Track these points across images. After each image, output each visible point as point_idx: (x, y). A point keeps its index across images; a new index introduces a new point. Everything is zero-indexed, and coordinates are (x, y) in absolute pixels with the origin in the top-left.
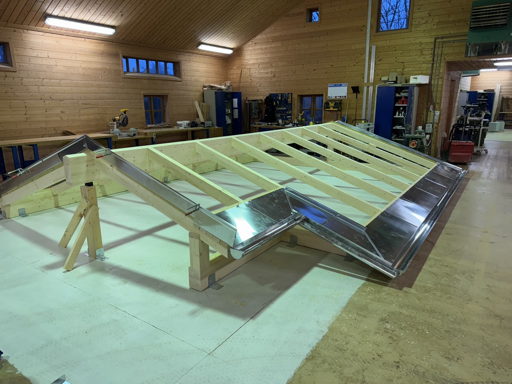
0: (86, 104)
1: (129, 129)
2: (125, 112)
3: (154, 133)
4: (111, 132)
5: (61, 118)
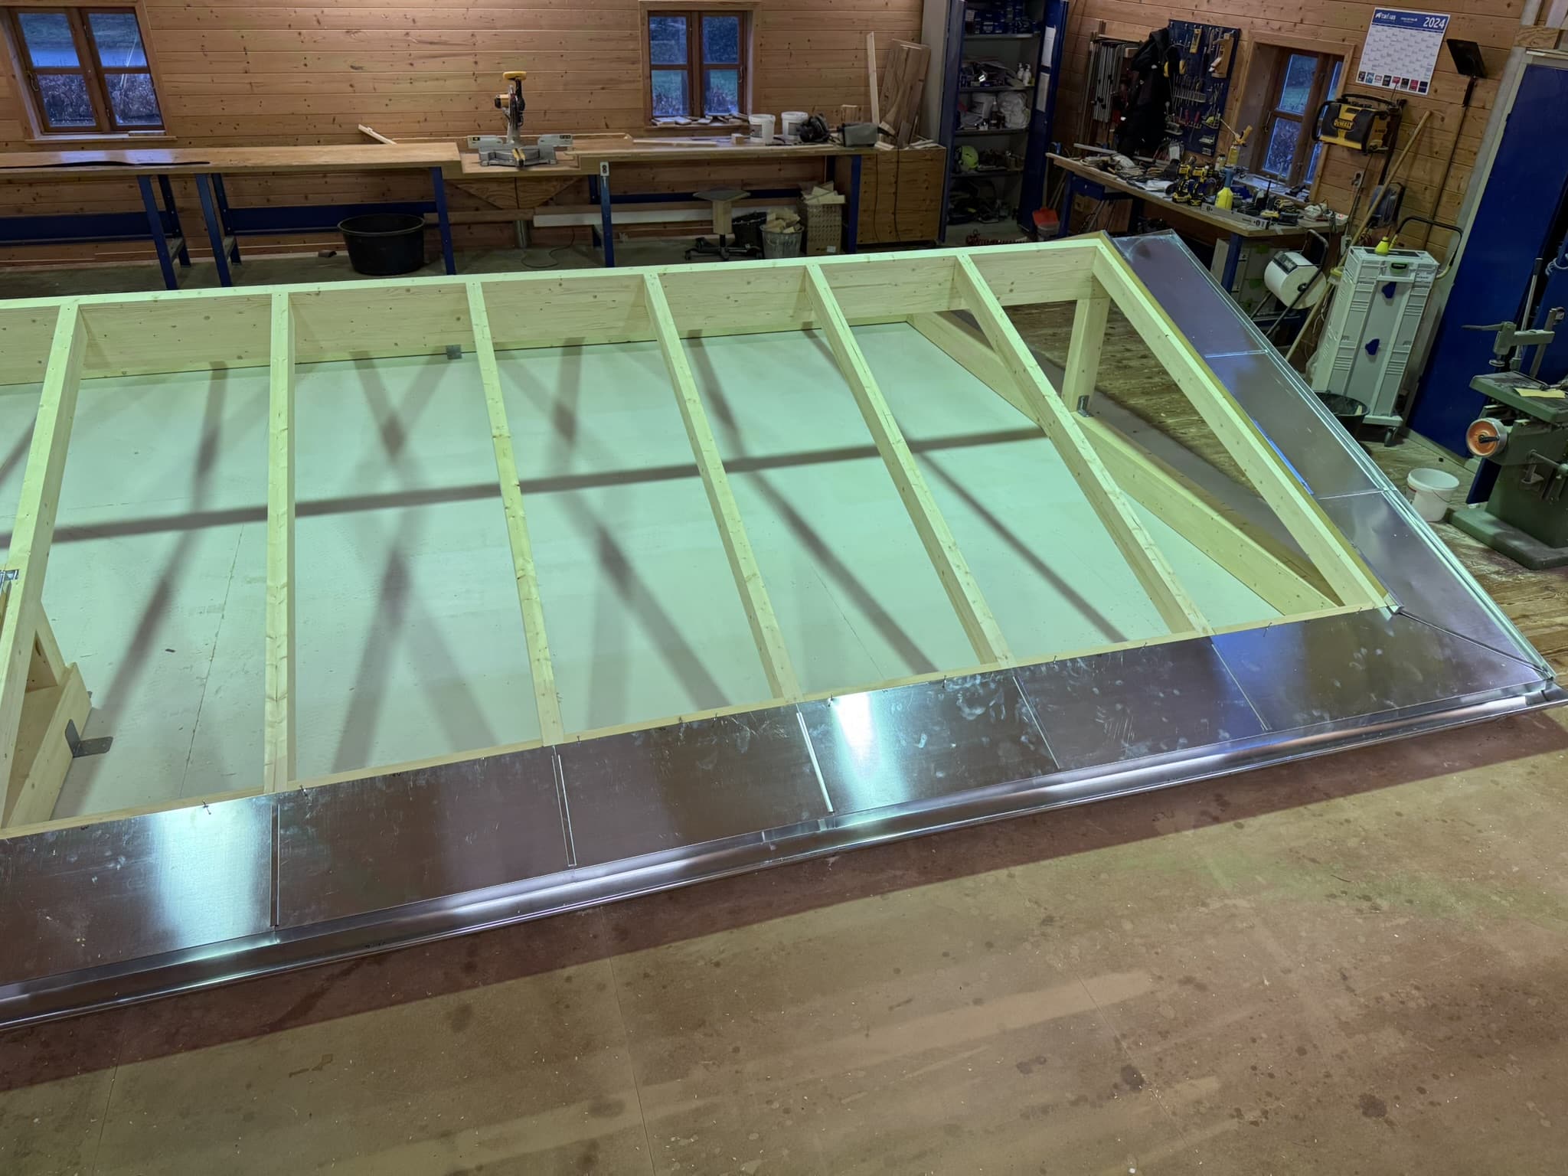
0: (431, 43)
1: (538, 138)
2: (518, 81)
3: (604, 159)
4: (471, 145)
5: (351, 86)
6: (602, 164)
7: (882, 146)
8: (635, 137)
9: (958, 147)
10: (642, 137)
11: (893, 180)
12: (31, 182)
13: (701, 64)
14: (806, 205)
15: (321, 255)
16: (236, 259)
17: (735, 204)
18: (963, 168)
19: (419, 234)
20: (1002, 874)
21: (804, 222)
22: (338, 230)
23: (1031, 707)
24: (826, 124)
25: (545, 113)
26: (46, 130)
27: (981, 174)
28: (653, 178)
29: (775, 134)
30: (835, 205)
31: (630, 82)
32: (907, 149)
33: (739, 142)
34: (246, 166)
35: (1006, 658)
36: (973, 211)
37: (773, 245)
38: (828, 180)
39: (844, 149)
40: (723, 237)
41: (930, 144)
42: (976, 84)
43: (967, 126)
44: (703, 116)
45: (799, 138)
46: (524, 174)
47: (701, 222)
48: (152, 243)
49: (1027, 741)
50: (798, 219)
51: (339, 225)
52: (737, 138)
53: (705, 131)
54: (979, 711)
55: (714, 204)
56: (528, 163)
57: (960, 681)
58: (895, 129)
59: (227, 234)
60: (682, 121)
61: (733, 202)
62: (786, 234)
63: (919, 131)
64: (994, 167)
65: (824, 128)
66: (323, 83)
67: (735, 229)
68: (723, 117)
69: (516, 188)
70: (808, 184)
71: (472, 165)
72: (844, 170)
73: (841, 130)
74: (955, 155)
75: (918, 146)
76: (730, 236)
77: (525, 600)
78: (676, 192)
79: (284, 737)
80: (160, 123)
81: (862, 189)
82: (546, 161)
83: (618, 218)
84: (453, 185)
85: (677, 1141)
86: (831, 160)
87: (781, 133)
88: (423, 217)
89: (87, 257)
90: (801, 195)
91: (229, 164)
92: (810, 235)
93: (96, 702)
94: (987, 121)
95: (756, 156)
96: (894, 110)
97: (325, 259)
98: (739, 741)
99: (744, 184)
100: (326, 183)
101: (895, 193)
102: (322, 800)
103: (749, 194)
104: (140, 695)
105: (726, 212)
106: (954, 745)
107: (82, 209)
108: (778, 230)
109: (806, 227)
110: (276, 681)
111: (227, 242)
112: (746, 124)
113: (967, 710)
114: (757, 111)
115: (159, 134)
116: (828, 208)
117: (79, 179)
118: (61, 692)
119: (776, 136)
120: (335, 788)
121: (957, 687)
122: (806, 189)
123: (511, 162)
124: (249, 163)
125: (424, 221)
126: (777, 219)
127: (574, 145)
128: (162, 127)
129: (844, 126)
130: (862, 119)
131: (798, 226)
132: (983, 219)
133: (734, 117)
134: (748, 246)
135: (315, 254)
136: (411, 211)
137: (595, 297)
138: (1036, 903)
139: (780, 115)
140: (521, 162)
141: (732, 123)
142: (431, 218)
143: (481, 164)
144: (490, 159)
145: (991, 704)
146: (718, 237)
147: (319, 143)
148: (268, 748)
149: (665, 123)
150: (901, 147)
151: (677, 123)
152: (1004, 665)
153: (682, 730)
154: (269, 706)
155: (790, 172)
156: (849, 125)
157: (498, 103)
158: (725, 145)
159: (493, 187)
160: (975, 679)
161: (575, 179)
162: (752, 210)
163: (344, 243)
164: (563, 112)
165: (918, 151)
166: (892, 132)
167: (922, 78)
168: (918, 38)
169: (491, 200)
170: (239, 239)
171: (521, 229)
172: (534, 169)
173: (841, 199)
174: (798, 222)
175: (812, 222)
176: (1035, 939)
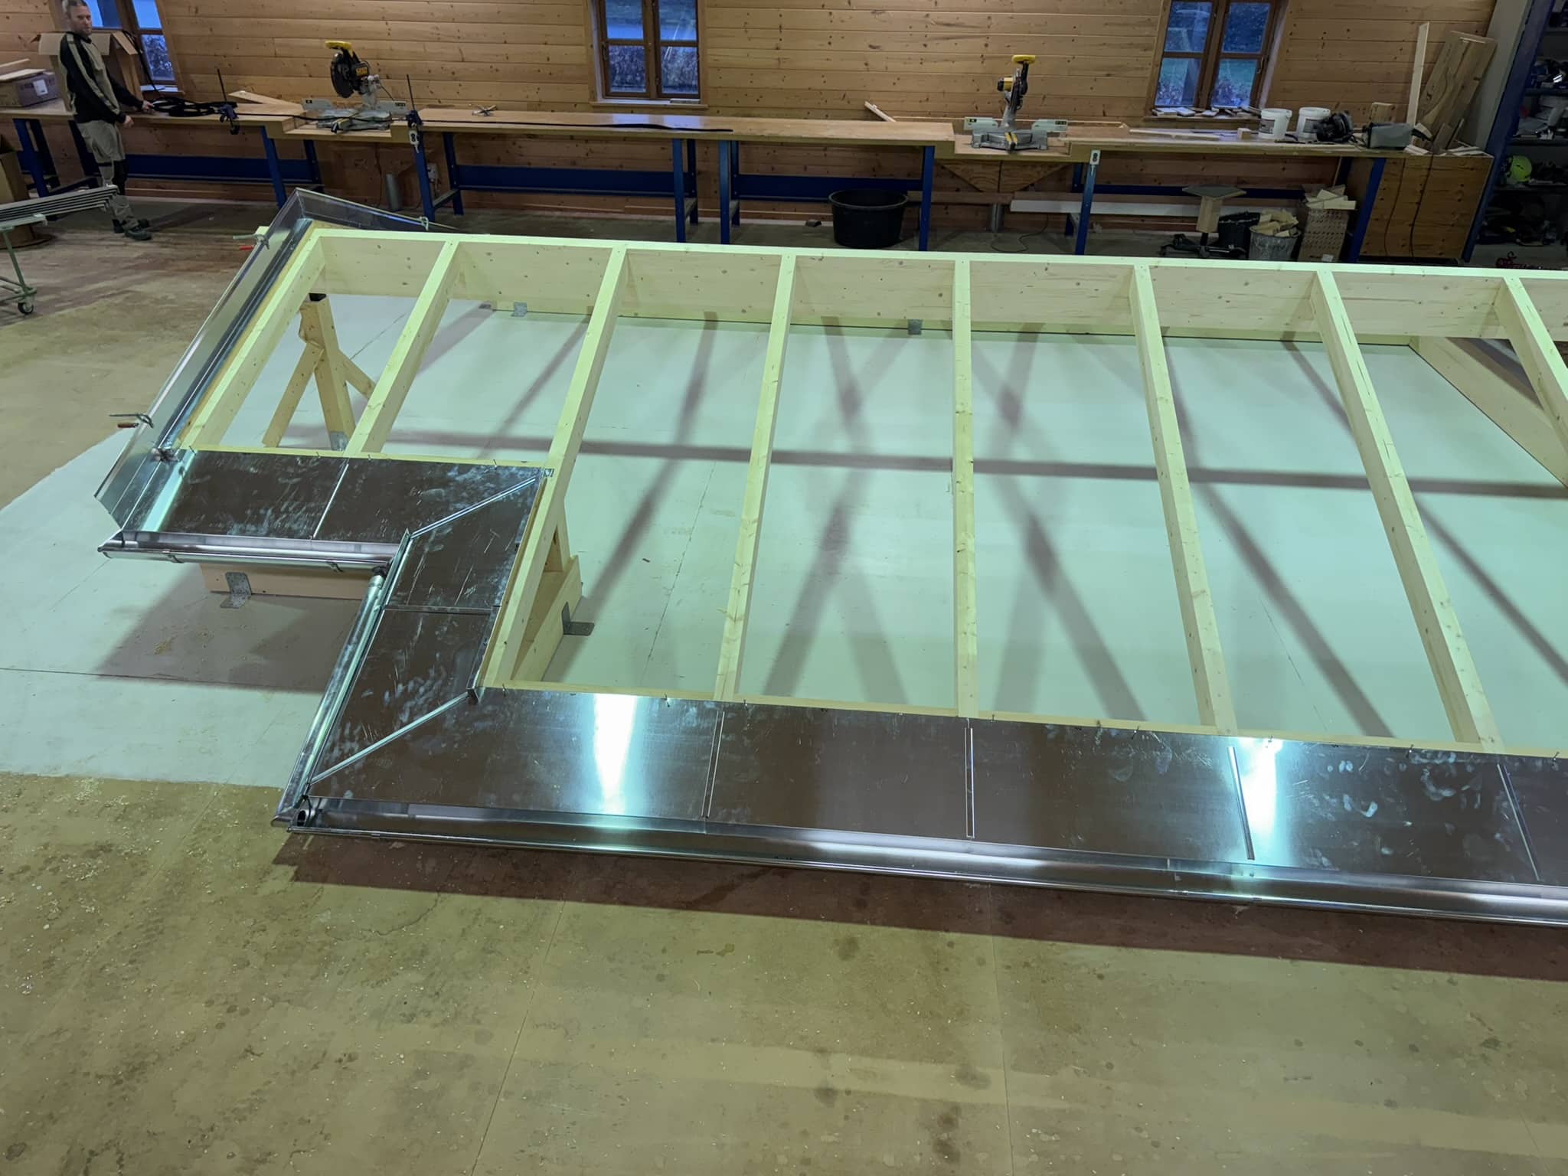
0: (948, 25)
1: (1033, 123)
2: (1025, 65)
3: (1096, 147)
4: (967, 127)
5: (866, 64)
6: (1094, 152)
7: (1412, 149)
8: (1131, 127)
9: (1507, 157)
10: (1138, 127)
11: (1419, 189)
12: (587, 139)
13: (1219, 51)
14: (1308, 209)
15: (807, 224)
16: (736, 221)
17: (1227, 202)
18: (1509, 181)
19: (901, 209)
20: (1442, 977)
21: (1301, 227)
22: (826, 202)
23: (1514, 803)
24: (1350, 123)
25: (1044, 98)
26: (607, 94)
27: (1530, 189)
28: (1142, 170)
29: (1288, 130)
30: (1342, 211)
31: (1137, 69)
32: (1444, 155)
33: (1245, 137)
34: (762, 136)
35: (1493, 741)
36: (1511, 230)
37: (1261, 248)
38: (1338, 183)
39: (1367, 150)
40: (1205, 235)
41: (1474, 151)
42: (1548, 85)
43: (1526, 133)
44: (1209, 108)
45: (1314, 136)
46: (1013, 158)
47: (1183, 218)
48: (673, 201)
49: (1502, 840)
50: (1296, 222)
51: (830, 197)
52: (1244, 132)
53: (1210, 124)
54: (1447, 793)
55: (1203, 200)
56: (1020, 147)
57: (1429, 755)
58: (1432, 132)
59: (733, 198)
60: (1186, 112)
61: (1225, 200)
62: (1279, 237)
63: (1463, 137)
64: (1550, 182)
65: (1347, 127)
66: (842, 60)
67: (1221, 228)
68: (1231, 110)
69: (1000, 172)
70: (1315, 186)
71: (964, 147)
72: (1361, 175)
73: (1368, 130)
74: (1503, 166)
75: (1459, 152)
76: (1214, 235)
77: (958, 573)
78: (1162, 185)
79: (737, 654)
80: (696, 93)
81: (1378, 196)
82: (1038, 146)
83: (1097, 208)
84: (941, 165)
85: (1037, 1134)
86: (1348, 161)
87: (1295, 130)
88: (906, 194)
89: (616, 208)
90: (1305, 197)
91: (749, 133)
92: (1305, 240)
93: (586, 591)
94: (1553, 129)
95: (1262, 153)
96: (1434, 112)
97: (812, 229)
98: (1159, 760)
99: (1240, 182)
100: (825, 155)
101: (1419, 204)
102: (759, 718)
103: (1244, 192)
104: (619, 593)
105: (1215, 209)
106: (1409, 823)
107: (621, 166)
108: (1270, 233)
109: (1303, 231)
110: (737, 603)
111: (733, 204)
112: (1256, 118)
113: (1432, 789)
114: (1270, 105)
115: (695, 102)
116: (1334, 213)
117: (625, 139)
118: (565, 577)
119: (1289, 133)
120: (770, 709)
121: (1425, 761)
122: (1310, 191)
123: (1002, 146)
124: (766, 133)
125: (907, 198)
126: (1272, 221)
127: (1067, 132)
128: (698, 97)
129: (1372, 125)
130: (1393, 119)
131: (1295, 230)
132: (1522, 240)
133: (1244, 111)
134: (1232, 247)
135: (802, 223)
136: (894, 188)
137: (1078, 284)
138: (1479, 1019)
139: (1298, 111)
140: (1013, 145)
141: (1240, 116)
142: (914, 195)
143: (972, 145)
144: (983, 141)
145: (1465, 788)
146: (1200, 234)
147: (827, 117)
148: (722, 661)
149: (1166, 114)
150: (1435, 152)
151: (1179, 114)
152: (1488, 749)
153: (1099, 734)
154: (728, 624)
155: (1294, 172)
156: (1379, 125)
157: (1001, 86)
158: (1228, 140)
159: (978, 169)
160: (1449, 757)
161: (1061, 166)
162: (1242, 210)
163: (831, 214)
164: (1063, 98)
165: (1457, 157)
166: (1429, 135)
167: (1479, 75)
168: (1484, 30)
169: (972, 182)
170: (742, 203)
171: (996, 211)
172: (1024, 153)
173: (1351, 205)
174: (1296, 226)
175: (1312, 226)
176: (1472, 1058)
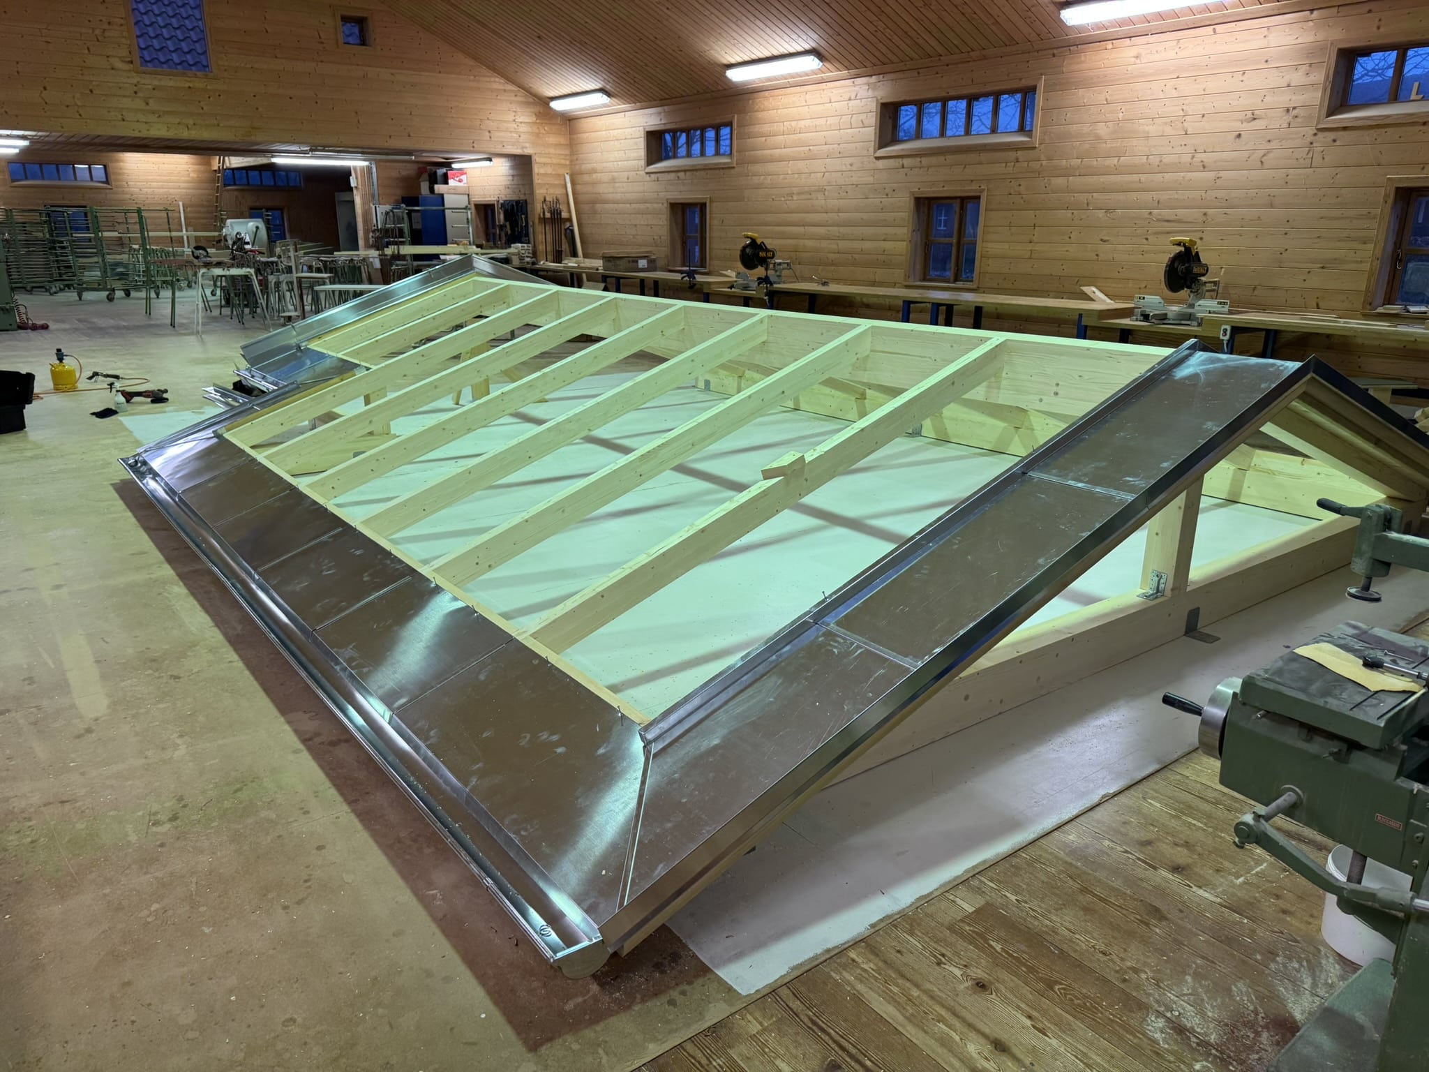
0: (1168, 221)
3: (1226, 323)
4: (1137, 303)
5: (1097, 255)
6: (1223, 328)
31: (1357, 262)
60: (1419, 309)
66: (1078, 251)
144: (1141, 315)
